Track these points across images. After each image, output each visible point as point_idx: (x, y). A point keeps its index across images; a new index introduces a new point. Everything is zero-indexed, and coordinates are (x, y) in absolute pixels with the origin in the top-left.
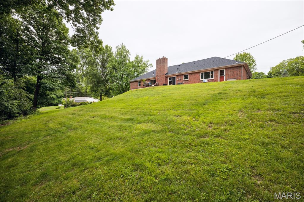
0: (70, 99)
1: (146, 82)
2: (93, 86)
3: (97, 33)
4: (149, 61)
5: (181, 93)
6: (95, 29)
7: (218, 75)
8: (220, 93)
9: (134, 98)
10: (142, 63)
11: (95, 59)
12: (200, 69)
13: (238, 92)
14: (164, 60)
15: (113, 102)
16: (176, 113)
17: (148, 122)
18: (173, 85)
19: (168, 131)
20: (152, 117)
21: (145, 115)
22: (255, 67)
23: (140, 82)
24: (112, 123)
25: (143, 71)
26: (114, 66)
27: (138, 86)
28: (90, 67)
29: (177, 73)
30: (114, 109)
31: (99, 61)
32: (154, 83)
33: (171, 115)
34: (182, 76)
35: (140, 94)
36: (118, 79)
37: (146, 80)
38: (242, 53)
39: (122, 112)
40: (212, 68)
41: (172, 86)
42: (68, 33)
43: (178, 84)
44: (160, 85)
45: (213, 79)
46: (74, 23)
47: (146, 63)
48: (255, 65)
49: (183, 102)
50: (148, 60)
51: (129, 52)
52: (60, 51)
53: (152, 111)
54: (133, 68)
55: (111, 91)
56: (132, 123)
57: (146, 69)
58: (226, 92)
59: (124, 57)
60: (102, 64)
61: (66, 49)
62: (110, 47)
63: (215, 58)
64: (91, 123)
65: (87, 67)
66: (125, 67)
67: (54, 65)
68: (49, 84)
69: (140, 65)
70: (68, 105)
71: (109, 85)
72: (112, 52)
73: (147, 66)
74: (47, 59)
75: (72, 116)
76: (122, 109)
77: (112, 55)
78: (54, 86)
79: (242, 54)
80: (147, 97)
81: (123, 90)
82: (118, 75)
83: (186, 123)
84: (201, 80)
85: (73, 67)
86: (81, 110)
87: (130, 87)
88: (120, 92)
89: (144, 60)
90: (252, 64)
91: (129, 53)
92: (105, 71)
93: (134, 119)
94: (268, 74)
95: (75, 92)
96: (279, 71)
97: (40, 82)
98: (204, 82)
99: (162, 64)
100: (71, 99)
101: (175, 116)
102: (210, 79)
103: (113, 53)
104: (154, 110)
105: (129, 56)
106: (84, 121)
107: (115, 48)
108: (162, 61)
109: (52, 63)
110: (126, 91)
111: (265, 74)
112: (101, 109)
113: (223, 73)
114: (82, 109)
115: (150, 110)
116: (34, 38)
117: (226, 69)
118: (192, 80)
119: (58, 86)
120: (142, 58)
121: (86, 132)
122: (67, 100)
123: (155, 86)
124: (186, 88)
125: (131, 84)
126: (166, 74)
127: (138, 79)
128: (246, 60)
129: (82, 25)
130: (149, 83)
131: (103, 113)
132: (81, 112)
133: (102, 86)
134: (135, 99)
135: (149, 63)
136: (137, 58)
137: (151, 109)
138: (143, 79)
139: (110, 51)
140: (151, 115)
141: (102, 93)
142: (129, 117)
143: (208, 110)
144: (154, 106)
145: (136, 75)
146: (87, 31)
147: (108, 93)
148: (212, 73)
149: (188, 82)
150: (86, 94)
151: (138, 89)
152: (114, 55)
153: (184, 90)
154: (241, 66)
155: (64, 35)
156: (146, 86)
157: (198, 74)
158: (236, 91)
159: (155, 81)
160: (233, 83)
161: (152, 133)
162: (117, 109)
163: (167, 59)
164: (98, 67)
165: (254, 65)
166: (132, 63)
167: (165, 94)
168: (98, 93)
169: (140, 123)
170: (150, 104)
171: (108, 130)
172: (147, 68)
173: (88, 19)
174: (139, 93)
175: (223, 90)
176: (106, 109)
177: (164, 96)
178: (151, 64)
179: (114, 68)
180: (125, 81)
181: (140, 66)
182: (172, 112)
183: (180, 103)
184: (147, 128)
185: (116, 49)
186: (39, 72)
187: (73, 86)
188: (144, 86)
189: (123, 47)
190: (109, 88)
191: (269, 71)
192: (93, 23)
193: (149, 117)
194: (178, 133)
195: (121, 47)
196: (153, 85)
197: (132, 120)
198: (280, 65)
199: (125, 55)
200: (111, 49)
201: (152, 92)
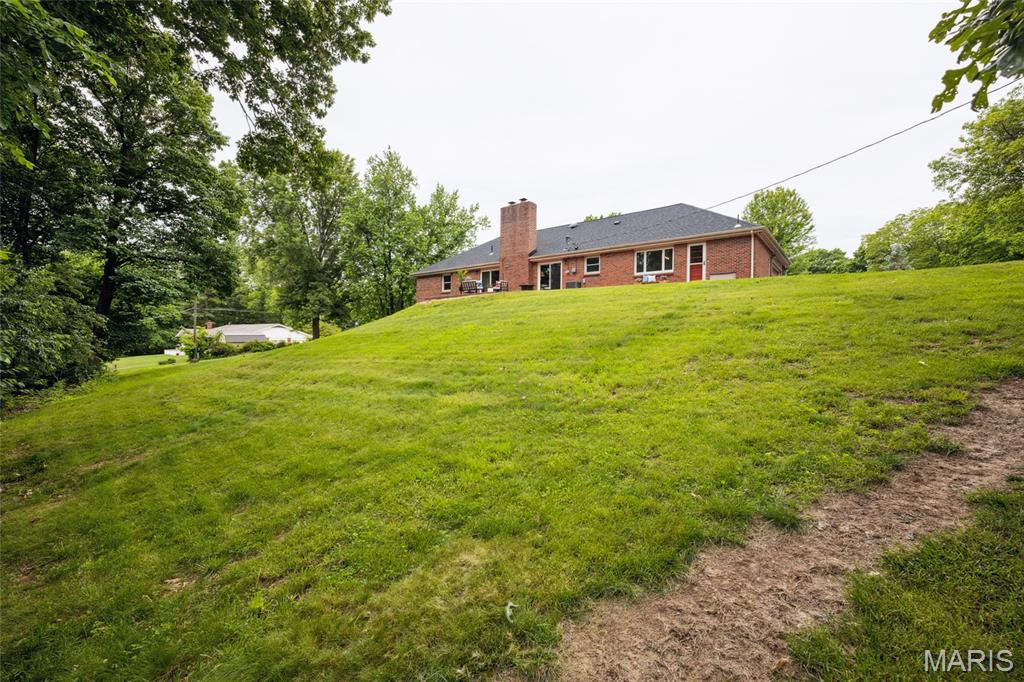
0: (207, 331)
1: (468, 277)
2: (290, 289)
3: (319, 131)
4: (477, 208)
5: (569, 315)
6: (313, 115)
7: (686, 261)
8: (669, 316)
9: (432, 328)
10: (456, 213)
11: (298, 197)
12: (634, 241)
13: (713, 312)
14: (526, 209)
15: (365, 341)
16: (545, 365)
17: (473, 390)
18: (552, 288)
19: (519, 405)
20: (483, 377)
21: (465, 374)
22: (810, 234)
23: (448, 278)
24: (372, 395)
25: (459, 239)
26: (362, 223)
27: (443, 291)
28: (281, 226)
29: (564, 252)
30: (374, 358)
31: (309, 204)
32: (494, 284)
33: (531, 371)
34: (579, 262)
35: (449, 317)
36: (375, 266)
37: (470, 272)
38: (773, 189)
39: (397, 368)
40: (668, 239)
41: (550, 294)
42: (209, 111)
43: (567, 287)
44: (514, 289)
45: (671, 271)
46: (251, 102)
47: (468, 213)
48: (812, 227)
49: (568, 338)
50: (475, 206)
51: (414, 175)
52: (184, 172)
53: (482, 363)
54: (425, 229)
55: (349, 305)
56: (431, 394)
57: (467, 234)
58: (683, 313)
59: (396, 194)
60: (320, 214)
61: (204, 165)
62: (347, 158)
63: (681, 206)
64: (313, 398)
65: (270, 222)
66: (400, 227)
67: (160, 218)
68: (148, 280)
69: (448, 219)
70: (201, 352)
71: (345, 284)
72: (353, 174)
73: (473, 223)
74: (138, 199)
75: (239, 383)
76: (397, 358)
77: (356, 185)
78: (164, 289)
79: (772, 192)
80: (470, 327)
81: (392, 304)
82: (377, 249)
83: (564, 388)
84: (636, 274)
85: (226, 225)
86: (267, 366)
87: (414, 291)
88: (383, 308)
89: (463, 204)
90: (802, 225)
91: (412, 180)
92: (331, 237)
93: (433, 383)
94: (856, 255)
95: (222, 306)
96: (886, 247)
97: (115, 275)
98: (644, 281)
99: (519, 222)
100: (211, 332)
101: (541, 373)
102: (663, 271)
103: (359, 178)
104: (488, 361)
105: (413, 190)
106: (286, 394)
107: (366, 162)
108: (518, 214)
109: (154, 210)
110: (402, 308)
111: (846, 256)
112: (333, 361)
113: (701, 254)
114: (267, 361)
115: (479, 360)
116: (91, 126)
117: (709, 242)
118: (611, 275)
119: (178, 288)
120: (455, 197)
121: (305, 419)
122: (198, 335)
123: (497, 291)
124: (584, 301)
125: (418, 284)
126: (531, 255)
127: (441, 267)
128: (784, 211)
129: (276, 106)
130: (477, 282)
131: (342, 371)
132: (269, 372)
133: (320, 289)
134: (434, 331)
135: (477, 215)
136: (439, 195)
137: (482, 359)
138: (459, 266)
139: (349, 171)
140: (480, 374)
141: (320, 312)
142: (422, 379)
143: (622, 359)
144: (489, 349)
145: (434, 252)
146: (289, 126)
147: (340, 313)
148: (669, 253)
149: (597, 281)
150: (263, 315)
151: (443, 300)
152: (363, 185)
153: (578, 307)
154: (750, 236)
155: (199, 119)
156: (470, 292)
157: (628, 257)
158: (708, 311)
159: (496, 276)
160: (716, 286)
161: (480, 412)
162: (384, 361)
163: (534, 206)
164: (306, 223)
165: (808, 227)
166: (423, 212)
167: (524, 316)
168: (307, 311)
169: (450, 392)
170: (478, 345)
171: (365, 411)
172: (472, 229)
173: (291, 86)
174: (445, 315)
175: (680, 308)
176: (348, 360)
177: (518, 324)
178: (486, 219)
179: (361, 228)
180: (398, 272)
181: (448, 224)
182: (536, 364)
183: (560, 343)
184: (471, 403)
185: (369, 167)
186: (112, 240)
187: (227, 288)
188: (461, 289)
189: (393, 159)
190: (346, 296)
191: (859, 245)
192: (306, 101)
193: (475, 377)
194: (542, 409)
195: (385, 160)
196: (490, 290)
197: (431, 386)
198: (889, 230)
199: (398, 186)
200: (351, 166)
201: (486, 311)
